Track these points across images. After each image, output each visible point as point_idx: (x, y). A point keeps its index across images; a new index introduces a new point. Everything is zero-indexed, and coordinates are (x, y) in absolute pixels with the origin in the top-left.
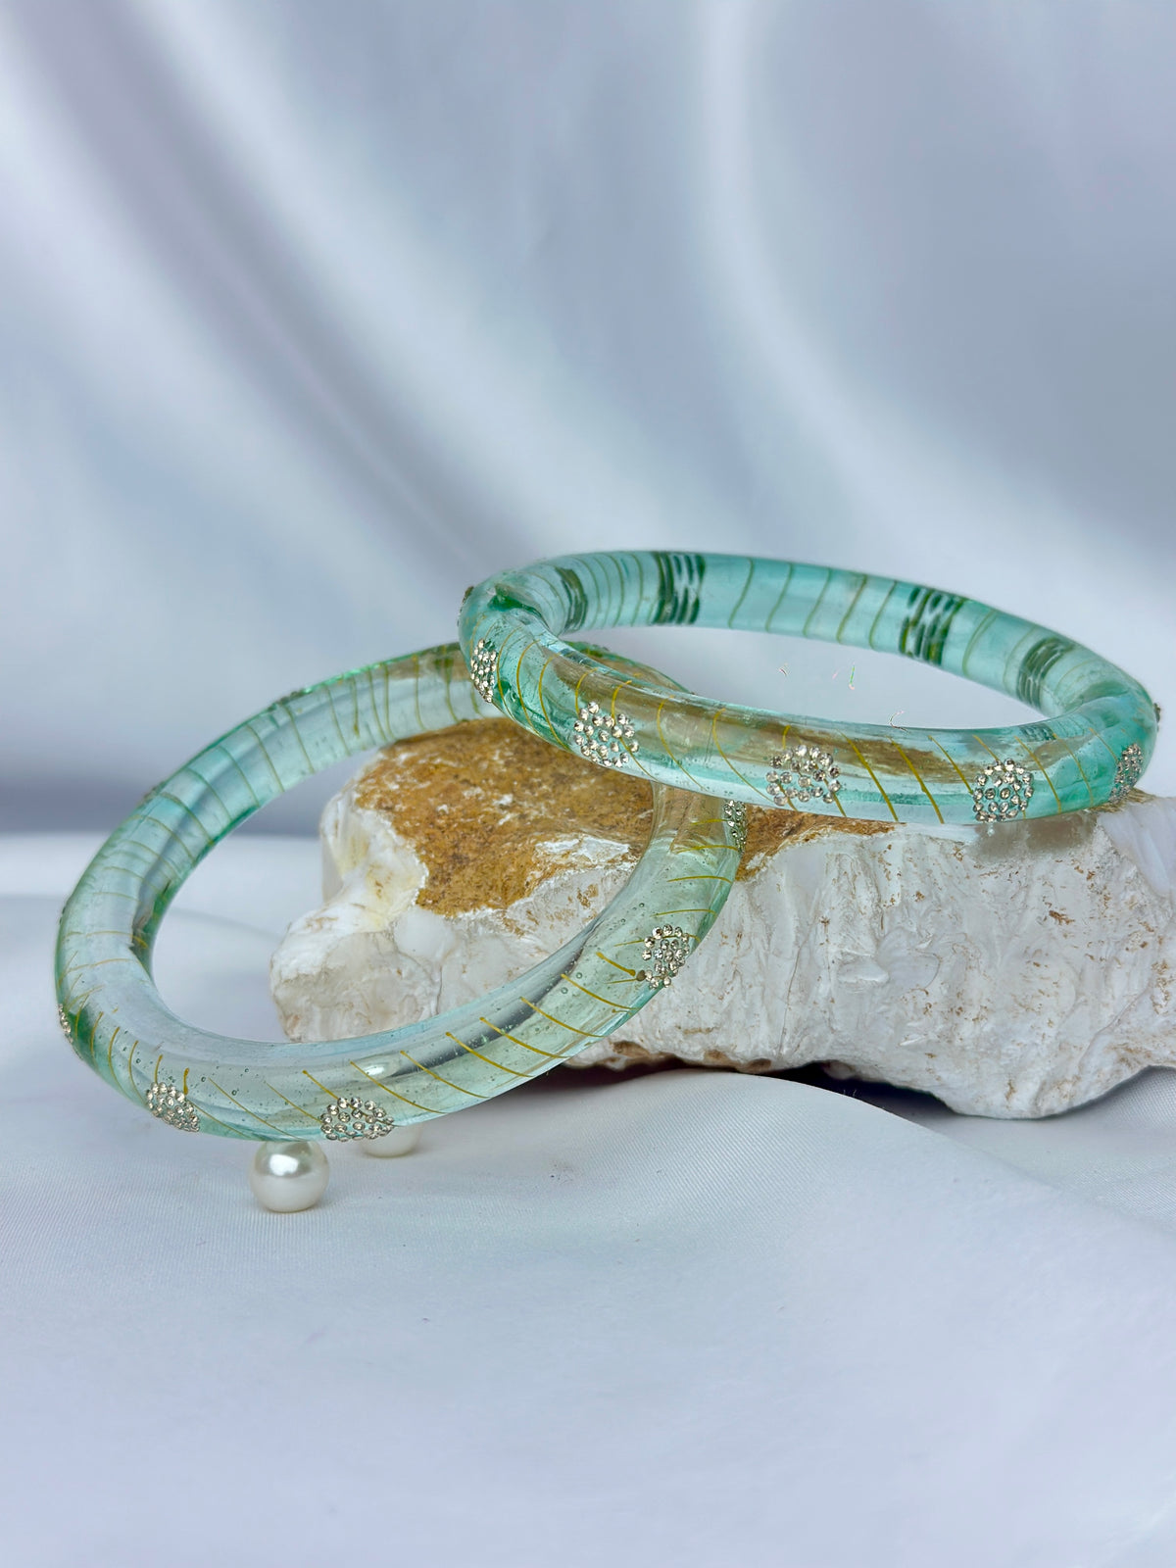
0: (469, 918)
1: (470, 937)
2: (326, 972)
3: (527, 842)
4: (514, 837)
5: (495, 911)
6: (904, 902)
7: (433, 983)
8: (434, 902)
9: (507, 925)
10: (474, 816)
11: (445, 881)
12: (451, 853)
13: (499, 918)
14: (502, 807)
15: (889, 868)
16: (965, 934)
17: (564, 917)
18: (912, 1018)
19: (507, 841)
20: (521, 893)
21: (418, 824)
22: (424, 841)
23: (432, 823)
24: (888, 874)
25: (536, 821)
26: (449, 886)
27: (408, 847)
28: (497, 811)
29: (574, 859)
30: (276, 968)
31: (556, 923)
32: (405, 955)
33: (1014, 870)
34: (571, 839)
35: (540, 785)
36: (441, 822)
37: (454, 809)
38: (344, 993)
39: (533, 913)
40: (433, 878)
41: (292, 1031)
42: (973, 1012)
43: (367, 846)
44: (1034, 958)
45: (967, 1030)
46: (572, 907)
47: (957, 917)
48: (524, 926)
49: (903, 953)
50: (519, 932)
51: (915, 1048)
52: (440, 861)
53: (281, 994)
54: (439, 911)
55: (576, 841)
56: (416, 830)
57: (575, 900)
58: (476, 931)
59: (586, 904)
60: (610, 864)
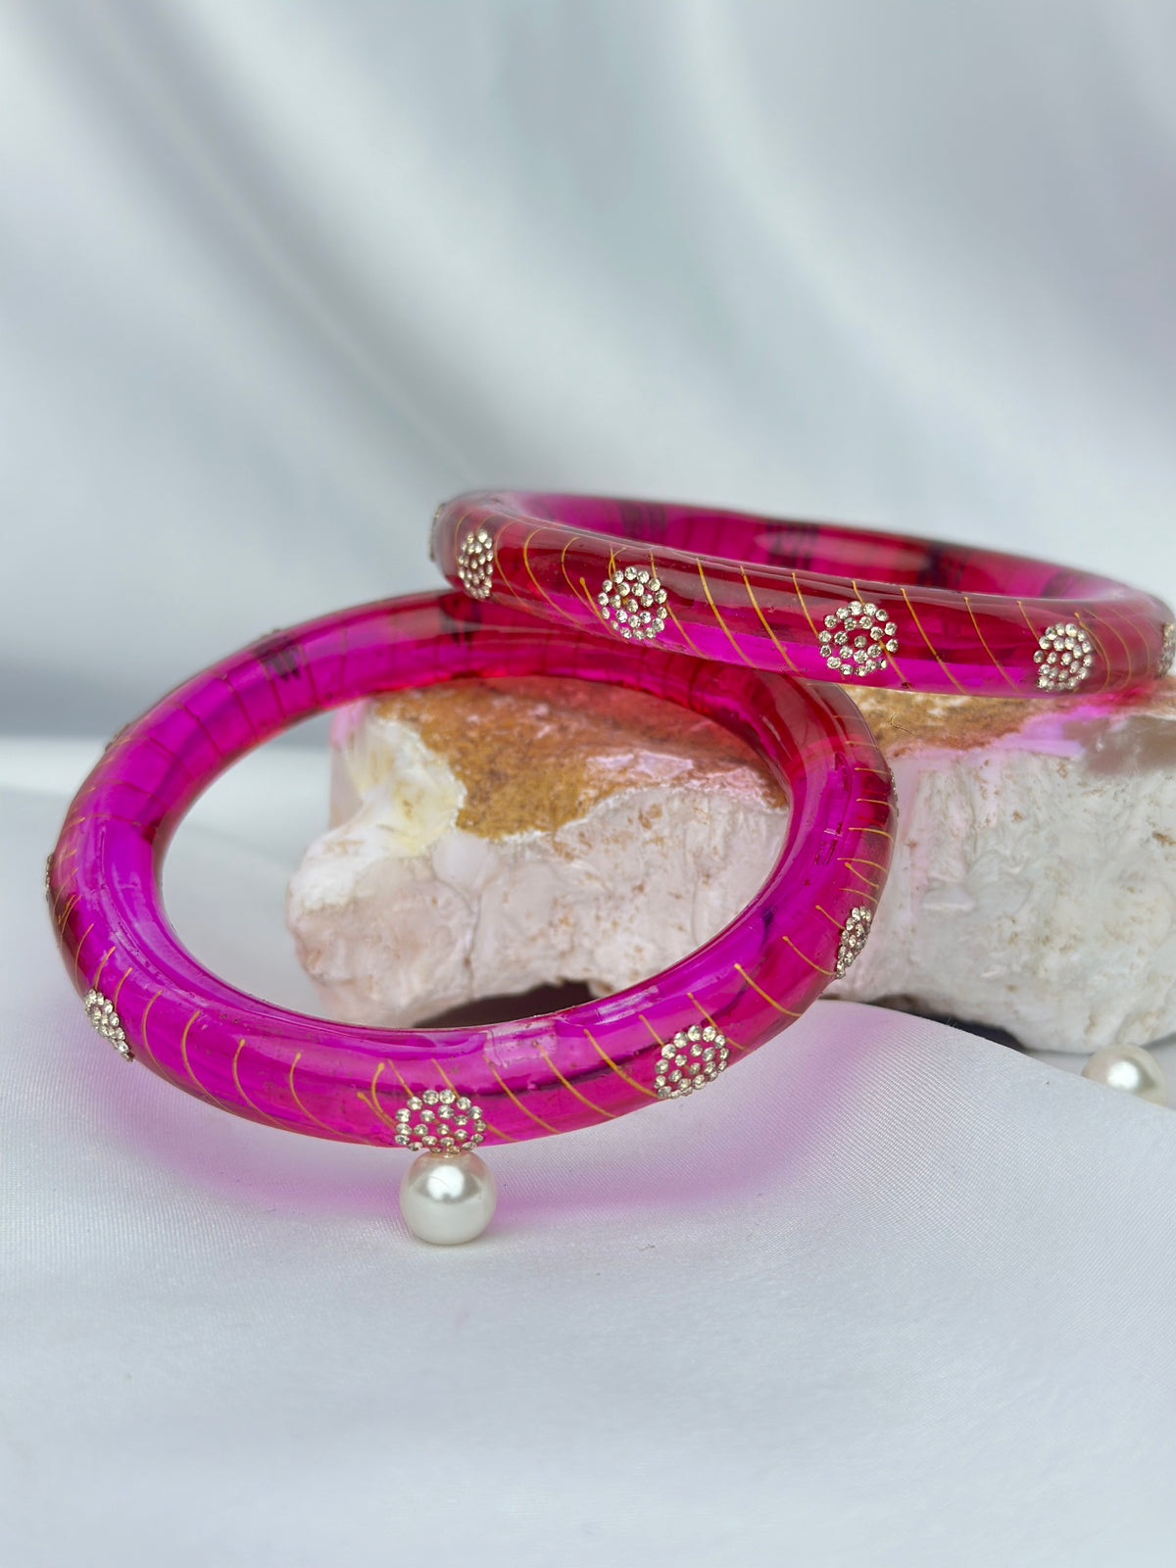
0: (515, 841)
1: (516, 862)
2: (355, 905)
3: (575, 757)
4: (558, 752)
5: (544, 834)
6: (1002, 825)
7: (471, 913)
8: (476, 823)
9: (556, 849)
10: (509, 728)
11: (485, 799)
12: (487, 768)
13: (548, 841)
14: (539, 718)
15: (985, 786)
16: (1061, 858)
17: (620, 839)
18: (996, 949)
19: (549, 755)
20: (573, 813)
21: (448, 738)
22: (458, 756)
23: (464, 735)
24: (984, 792)
25: (579, 733)
26: (490, 807)
27: (440, 762)
28: (535, 723)
29: (633, 777)
30: (297, 898)
31: (612, 847)
32: (444, 883)
33: (1120, 788)
34: (625, 753)
35: (574, 693)
36: (473, 734)
37: (486, 720)
38: (373, 925)
39: (587, 834)
40: (471, 798)
41: (313, 968)
42: (1060, 941)
43: (391, 762)
44: (1130, 881)
45: (1053, 961)
46: (632, 829)
47: (1054, 840)
48: (574, 849)
49: (994, 878)
50: (569, 857)
51: (995, 981)
52: (477, 777)
53: (304, 926)
54: (481, 833)
55: (631, 756)
56: (446, 743)
57: (636, 821)
58: (523, 856)
59: (647, 825)
60: (675, 782)
